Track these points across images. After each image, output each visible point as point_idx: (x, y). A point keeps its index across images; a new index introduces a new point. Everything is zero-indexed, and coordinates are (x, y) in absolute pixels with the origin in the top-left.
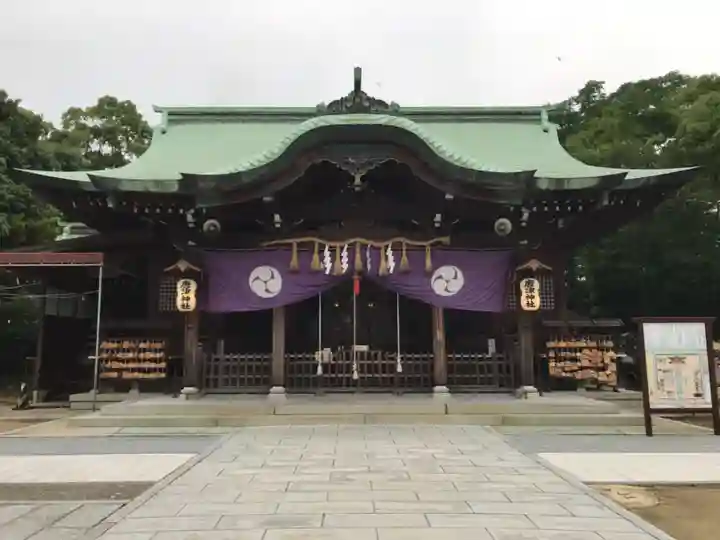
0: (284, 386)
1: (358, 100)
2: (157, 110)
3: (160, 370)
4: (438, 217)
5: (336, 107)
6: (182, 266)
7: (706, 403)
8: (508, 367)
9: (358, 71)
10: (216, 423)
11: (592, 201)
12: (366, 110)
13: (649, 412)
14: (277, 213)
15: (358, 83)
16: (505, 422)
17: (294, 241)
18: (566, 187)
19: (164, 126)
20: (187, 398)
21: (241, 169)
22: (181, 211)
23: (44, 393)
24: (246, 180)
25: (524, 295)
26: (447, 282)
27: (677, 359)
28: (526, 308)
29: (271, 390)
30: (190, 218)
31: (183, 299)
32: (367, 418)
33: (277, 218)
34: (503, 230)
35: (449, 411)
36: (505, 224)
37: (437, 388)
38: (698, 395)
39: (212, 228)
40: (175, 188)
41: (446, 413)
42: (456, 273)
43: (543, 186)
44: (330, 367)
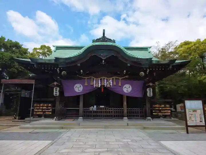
0: (83, 117)
1: (104, 39)
2: (54, 46)
3: (50, 112)
4: (125, 71)
5: (98, 40)
6: (55, 83)
7: (203, 124)
8: (143, 112)
9: (104, 30)
10: (62, 128)
11: (167, 67)
12: (106, 41)
13: (187, 126)
14: (82, 69)
15: (104, 34)
16: (144, 128)
17: (86, 78)
18: (160, 63)
19: (55, 50)
20: (56, 120)
21: (71, 56)
22: (55, 68)
23: (20, 117)
24: (73, 59)
25: (148, 92)
26: (127, 89)
27: (195, 111)
28: (149, 96)
29: (79, 118)
30: (58, 71)
31: (55, 92)
32: (106, 127)
33: (82, 71)
34: (142, 75)
35: (129, 125)
36: (142, 73)
37: (124, 118)
38: (201, 121)
39: (64, 74)
40: (53, 62)
41: (128, 126)
42: (129, 86)
43: (154, 62)
44: (95, 112)
